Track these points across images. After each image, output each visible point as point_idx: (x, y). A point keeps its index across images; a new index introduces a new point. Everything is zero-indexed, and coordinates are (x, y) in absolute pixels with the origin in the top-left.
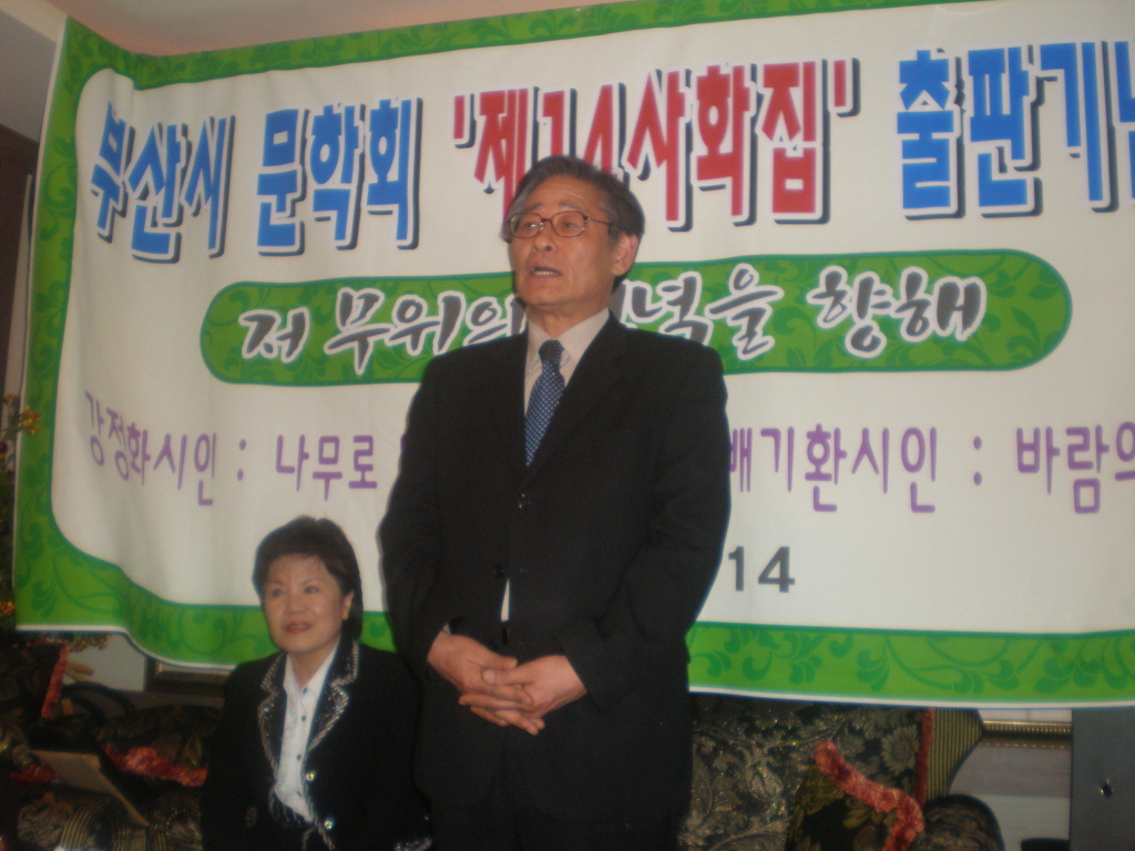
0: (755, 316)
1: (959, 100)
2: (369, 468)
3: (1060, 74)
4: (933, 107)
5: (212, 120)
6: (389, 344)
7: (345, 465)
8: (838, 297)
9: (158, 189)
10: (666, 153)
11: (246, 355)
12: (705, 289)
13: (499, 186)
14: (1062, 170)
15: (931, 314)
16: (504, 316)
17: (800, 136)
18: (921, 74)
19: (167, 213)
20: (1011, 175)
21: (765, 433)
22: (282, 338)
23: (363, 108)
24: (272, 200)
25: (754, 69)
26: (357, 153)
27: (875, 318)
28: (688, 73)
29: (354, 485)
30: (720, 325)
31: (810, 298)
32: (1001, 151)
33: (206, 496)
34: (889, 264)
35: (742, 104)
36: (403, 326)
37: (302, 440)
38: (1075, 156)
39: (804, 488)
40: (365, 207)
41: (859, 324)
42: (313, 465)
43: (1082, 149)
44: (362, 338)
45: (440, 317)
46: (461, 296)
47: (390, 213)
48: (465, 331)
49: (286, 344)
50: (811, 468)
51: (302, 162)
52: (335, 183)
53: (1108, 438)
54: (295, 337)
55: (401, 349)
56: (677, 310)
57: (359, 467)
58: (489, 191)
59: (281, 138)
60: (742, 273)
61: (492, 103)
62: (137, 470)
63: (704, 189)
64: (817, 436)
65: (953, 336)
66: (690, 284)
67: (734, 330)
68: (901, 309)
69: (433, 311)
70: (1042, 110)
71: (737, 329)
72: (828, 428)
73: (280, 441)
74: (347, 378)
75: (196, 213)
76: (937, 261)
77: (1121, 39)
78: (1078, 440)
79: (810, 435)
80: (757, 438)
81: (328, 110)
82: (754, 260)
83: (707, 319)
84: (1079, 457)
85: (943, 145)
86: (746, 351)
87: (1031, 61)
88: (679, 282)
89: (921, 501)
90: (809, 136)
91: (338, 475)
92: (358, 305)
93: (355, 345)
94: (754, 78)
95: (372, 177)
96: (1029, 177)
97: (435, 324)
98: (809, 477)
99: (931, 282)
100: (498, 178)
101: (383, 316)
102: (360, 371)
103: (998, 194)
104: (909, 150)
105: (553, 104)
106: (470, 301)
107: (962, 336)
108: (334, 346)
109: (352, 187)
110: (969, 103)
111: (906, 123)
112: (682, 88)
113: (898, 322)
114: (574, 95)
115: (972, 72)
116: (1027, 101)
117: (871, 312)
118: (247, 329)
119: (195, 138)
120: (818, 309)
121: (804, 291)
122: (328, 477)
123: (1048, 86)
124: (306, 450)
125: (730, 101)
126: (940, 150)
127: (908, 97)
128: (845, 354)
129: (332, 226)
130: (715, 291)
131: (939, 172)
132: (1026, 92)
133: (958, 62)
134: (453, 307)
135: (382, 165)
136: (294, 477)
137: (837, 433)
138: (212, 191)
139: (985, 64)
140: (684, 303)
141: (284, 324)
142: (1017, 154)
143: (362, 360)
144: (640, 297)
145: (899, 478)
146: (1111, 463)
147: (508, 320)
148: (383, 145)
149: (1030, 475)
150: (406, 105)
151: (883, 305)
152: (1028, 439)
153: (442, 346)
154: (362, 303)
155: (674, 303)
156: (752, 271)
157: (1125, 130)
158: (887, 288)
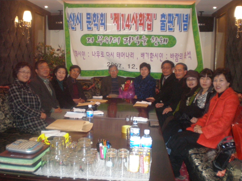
0: (145, 41)
3: (177, 17)
4: (164, 19)
5: (79, 13)
6: (104, 42)
7: (100, 54)
8: (153, 39)
9: (72, 21)
10: (135, 22)
11: (87, 43)
12: (139, 37)
13: (116, 24)
14: (177, 27)
15: (163, 41)
16: (117, 39)
17: (150, 21)
18: (163, 16)
19: (74, 24)
20: (171, 27)
21: (146, 53)
23: (99, 13)
24: (88, 24)
25: (145, 13)
26: (98, 19)
27: (157, 42)
28: (138, 13)
29: (101, 57)
30: (141, 41)
31: (151, 39)
32: (171, 25)
33: (84, 58)
34: (159, 36)
35: (144, 17)
36: (106, 40)
37: (95, 52)
38: (178, 26)
39: (150, 59)
40: (100, 26)
41: (156, 42)
42: (96, 54)
43: (179, 25)
44: (101, 41)
45: (110, 39)
47: (103, 26)
48: (113, 41)
49: (92, 41)
50: (150, 57)
51: (92, 20)
52: (96, 23)
53: (179, 55)
54: (93, 40)
55: (105, 43)
57: (102, 55)
58: (115, 25)
59: (88, 16)
60: (144, 36)
61: (115, 14)
62: (76, 56)
63: (140, 27)
64: (151, 54)
65: (165, 44)
67: (143, 42)
68: (160, 41)
70: (175, 20)
72: (152, 53)
73: (92, 52)
74: (99, 45)
75: (78, 25)
76: (164, 36)
77: (184, 13)
78: (176, 55)
79: (150, 54)
80: (145, 54)
81: (94, 13)
83: (140, 41)
84: (176, 56)
85: (165, 24)
86: (144, 45)
87: (174, 15)
88: (137, 37)
89: (161, 60)
90: (151, 22)
92: (100, 37)
93: (100, 42)
95: (100, 22)
96: (173, 28)
98: (151, 58)
99: (163, 38)
100: (116, 23)
101: (103, 39)
102: (101, 45)
103: (170, 29)
104: (161, 24)
105: (122, 15)
107: (166, 44)
108: (97, 42)
109: (98, 23)
110: (168, 19)
111: (161, 21)
112: (137, 15)
114: (125, 14)
116: (174, 19)
117: (157, 41)
118: (87, 40)
119: (76, 15)
120: (151, 40)
122: (98, 56)
123: (176, 18)
126: (164, 24)
127: (161, 18)
128: (154, 45)
129: (96, 28)
130: (141, 38)
131: (164, 27)
133: (167, 15)
134: (111, 38)
135: (102, 20)
136: (94, 56)
137: (153, 53)
138: (80, 22)
139: (170, 15)
140: (137, 39)
141: (91, 39)
142: (172, 25)
143: (101, 43)
144: (132, 38)
145: (159, 58)
146: (179, 57)
147: (118, 40)
148: (102, 18)
149: (172, 58)
150: (105, 14)
151: (158, 40)
152: (172, 54)
153: (110, 42)
154: (101, 37)
155: (136, 39)
156: (145, 36)
157: (183, 23)
158: (158, 39)
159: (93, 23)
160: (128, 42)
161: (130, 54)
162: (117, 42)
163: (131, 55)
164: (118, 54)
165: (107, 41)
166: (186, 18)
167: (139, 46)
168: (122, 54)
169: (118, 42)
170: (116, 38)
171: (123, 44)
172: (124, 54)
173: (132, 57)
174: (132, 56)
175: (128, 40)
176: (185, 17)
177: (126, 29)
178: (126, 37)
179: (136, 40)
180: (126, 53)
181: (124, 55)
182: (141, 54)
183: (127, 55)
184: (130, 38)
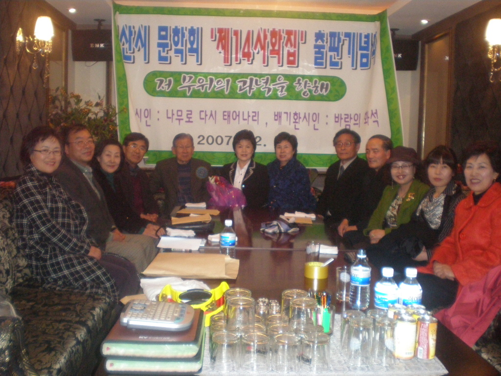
0: (283, 87)
1: (327, 42)
2: (191, 118)
3: (348, 39)
4: (321, 43)
5: (142, 26)
6: (196, 88)
7: (184, 117)
8: (300, 84)
9: (127, 43)
10: (263, 48)
11: (158, 90)
12: (271, 80)
13: (223, 52)
14: (347, 60)
15: (319, 89)
16: (224, 83)
17: (293, 47)
18: (319, 36)
19: (130, 50)
20: (336, 60)
21: (285, 113)
22: (166, 85)
23: (186, 28)
24: (161, 49)
25: (283, 30)
26: (185, 39)
27: (308, 89)
28: (268, 29)
29: (186, 122)
30: (274, 88)
31: (294, 84)
32: (335, 54)
33: (148, 124)
34: (311, 78)
35: (280, 39)
36: (199, 84)
37: (172, 111)
38: (349, 57)
39: (293, 125)
40: (188, 54)
41: (304, 90)
42: (175, 117)
43: (351, 56)
44: (189, 87)
45: (209, 83)
46: (214, 78)
47: (194, 55)
48: (215, 86)
49: (167, 87)
50: (294, 121)
51: (170, 40)
52: (179, 47)
53: (352, 116)
54: (169, 85)
55: (199, 90)
56: (265, 84)
57: (188, 117)
58: (220, 53)
59: (163, 33)
60: (280, 77)
61: (220, 31)
63: (271, 57)
64: (295, 114)
65: (323, 94)
66: (268, 79)
68: (313, 88)
69: (207, 81)
70: (344, 47)
71: (279, 90)
72: (297, 112)
73: (167, 110)
74: (185, 96)
75: (139, 50)
76: (321, 78)
77: (361, 32)
78: (346, 116)
79: (294, 114)
80: (283, 114)
81: (176, 27)
82: (283, 75)
83: (272, 87)
84: (347, 120)
86: (280, 95)
87: (342, 35)
88: (265, 78)
89: (316, 128)
90: (295, 47)
91: (182, 119)
92: (187, 79)
93: (187, 88)
94: (283, 32)
95: (189, 46)
96: (340, 61)
97: (207, 84)
98: (294, 122)
99: (320, 82)
100: (222, 50)
101: (194, 81)
102: (188, 95)
103: (334, 64)
104: (316, 53)
105: (236, 33)
106: (216, 79)
107: (325, 94)
108: (180, 88)
109: (184, 48)
110: (329, 43)
111: (316, 47)
112: (267, 33)
113: (313, 90)
114: (241, 31)
115: (330, 36)
116: (341, 44)
117: (307, 88)
118: (157, 83)
119: (137, 30)
120: (296, 86)
121: (293, 82)
122: (179, 120)
123: (345, 41)
124: (174, 113)
125: (278, 37)
126: (322, 53)
127: (316, 41)
128: (301, 96)
129: (179, 58)
130: (273, 81)
131: (322, 58)
132: (340, 42)
133: (327, 34)
134: (211, 80)
135: (192, 43)
136: (171, 120)
137: (299, 113)
138: (144, 45)
139: (333, 35)
140: (266, 83)
141: (166, 82)
142: (338, 56)
143: (189, 92)
144: (256, 81)
145: (312, 123)
146: (353, 121)
147: (226, 84)
148: (192, 38)
149: (337, 123)
150: (198, 28)
151: (309, 86)
152: (337, 116)
153: (209, 89)
154: (189, 78)
155: (264, 83)
156: (282, 77)
157: (360, 52)
158: (310, 83)
159: (174, 47)
160: (248, 88)
161: (251, 114)
162: (224, 88)
163: (253, 116)
164: (226, 114)
165: (203, 86)
166: (366, 43)
167: (270, 98)
168: (234, 114)
169: (225, 90)
170: (222, 80)
171: (237, 93)
172: (238, 114)
173: (255, 120)
174: (255, 118)
175: (248, 84)
176: (363, 39)
177: (242, 61)
178: (243, 78)
179: (263, 86)
180: (243, 112)
181: (237, 117)
182: (275, 116)
183: (246, 117)
184: (251, 80)
